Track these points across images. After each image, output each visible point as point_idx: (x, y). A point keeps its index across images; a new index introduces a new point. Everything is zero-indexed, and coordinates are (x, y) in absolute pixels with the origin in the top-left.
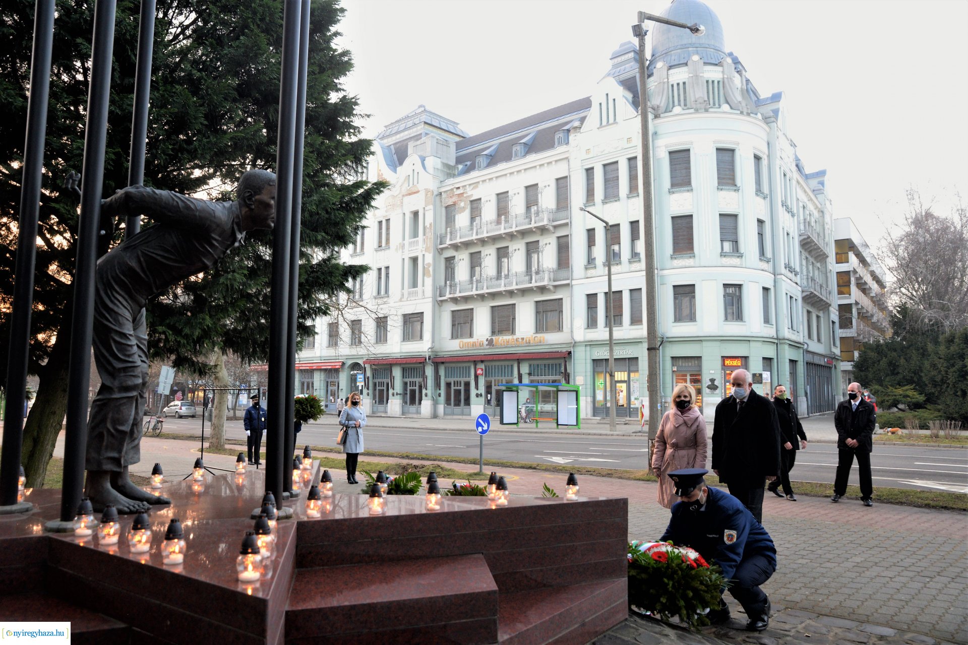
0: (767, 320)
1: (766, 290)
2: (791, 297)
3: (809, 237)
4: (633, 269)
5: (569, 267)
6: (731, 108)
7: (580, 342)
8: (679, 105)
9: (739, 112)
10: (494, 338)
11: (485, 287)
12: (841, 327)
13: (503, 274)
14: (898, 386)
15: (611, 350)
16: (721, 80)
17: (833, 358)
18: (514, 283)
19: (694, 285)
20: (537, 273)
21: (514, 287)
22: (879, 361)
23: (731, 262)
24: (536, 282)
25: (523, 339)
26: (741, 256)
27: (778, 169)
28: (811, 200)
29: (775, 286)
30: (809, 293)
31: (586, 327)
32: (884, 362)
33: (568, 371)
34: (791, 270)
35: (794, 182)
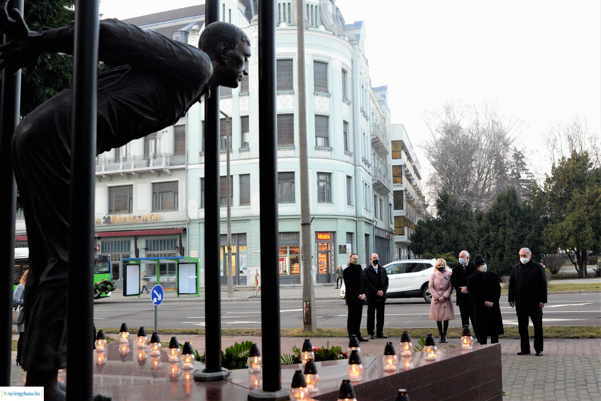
0: (349, 203)
1: (349, 177)
2: (366, 184)
3: (377, 137)
4: (242, 157)
5: (185, 153)
6: (326, 30)
7: (194, 220)
8: (285, 21)
9: (332, 33)
10: (111, 216)
11: (103, 169)
12: (396, 208)
13: (121, 157)
14: (442, 253)
15: (229, 227)
16: (318, 5)
17: (391, 233)
18: (133, 166)
19: (294, 172)
20: (155, 157)
21: (132, 169)
22: (429, 234)
23: (324, 154)
24: (154, 165)
25: (140, 217)
26: (331, 150)
27: (359, 82)
28: (378, 109)
29: (355, 175)
30: (376, 181)
31: (200, 206)
32: (433, 234)
33: (183, 246)
34: (366, 163)
35: (368, 94)
